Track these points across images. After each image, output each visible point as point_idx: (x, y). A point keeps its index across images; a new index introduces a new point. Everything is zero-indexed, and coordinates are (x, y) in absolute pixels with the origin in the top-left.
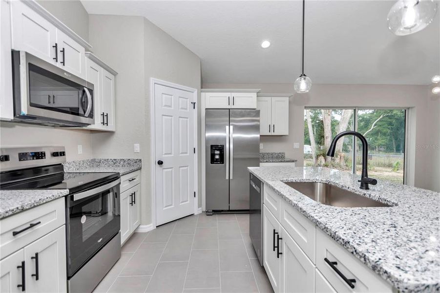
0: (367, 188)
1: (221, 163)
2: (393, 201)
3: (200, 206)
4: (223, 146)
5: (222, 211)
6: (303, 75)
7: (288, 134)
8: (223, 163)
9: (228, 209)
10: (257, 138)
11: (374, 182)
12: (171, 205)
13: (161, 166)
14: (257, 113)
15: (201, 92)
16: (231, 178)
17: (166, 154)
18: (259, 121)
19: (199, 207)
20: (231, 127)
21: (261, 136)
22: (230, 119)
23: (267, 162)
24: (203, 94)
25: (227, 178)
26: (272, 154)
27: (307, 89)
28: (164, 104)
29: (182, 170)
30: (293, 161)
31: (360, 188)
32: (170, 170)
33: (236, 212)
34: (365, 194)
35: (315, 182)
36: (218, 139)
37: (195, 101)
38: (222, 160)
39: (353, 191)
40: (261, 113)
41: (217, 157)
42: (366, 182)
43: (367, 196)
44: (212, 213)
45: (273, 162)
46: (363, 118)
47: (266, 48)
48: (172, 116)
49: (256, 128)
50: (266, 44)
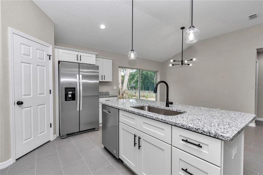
0: (169, 106)
1: (72, 100)
2: (183, 110)
3: (55, 133)
4: (75, 88)
5: (74, 133)
6: (132, 50)
7: (111, 81)
8: (75, 100)
9: (79, 131)
10: (98, 82)
11: (172, 103)
12: (31, 138)
13: (20, 106)
14: (97, 68)
15: (55, 48)
16: (81, 109)
17: (25, 95)
18: (98, 73)
19: (54, 135)
20: (81, 76)
21: (99, 82)
22: (80, 70)
23: (102, 97)
24: (56, 50)
25: (78, 110)
26: (102, 93)
27: (134, 58)
28: (22, 53)
29: (40, 108)
30: (116, 96)
31: (166, 106)
32: (29, 108)
33: (83, 132)
34: (170, 109)
35: (143, 106)
36: (70, 83)
37: (51, 53)
38: (73, 97)
39: (164, 108)
40: (99, 67)
41: (70, 96)
42: (168, 104)
43: (171, 110)
44: (66, 137)
45: (106, 97)
46: (132, 74)
47: (103, 29)
48: (31, 64)
49: (97, 77)
50: (103, 27)
